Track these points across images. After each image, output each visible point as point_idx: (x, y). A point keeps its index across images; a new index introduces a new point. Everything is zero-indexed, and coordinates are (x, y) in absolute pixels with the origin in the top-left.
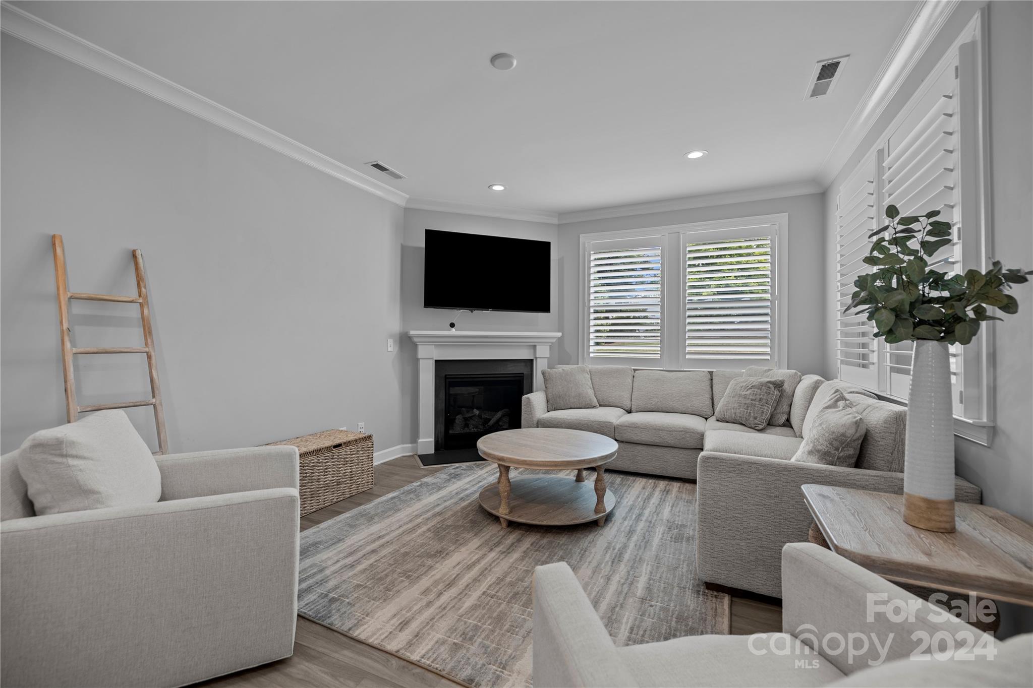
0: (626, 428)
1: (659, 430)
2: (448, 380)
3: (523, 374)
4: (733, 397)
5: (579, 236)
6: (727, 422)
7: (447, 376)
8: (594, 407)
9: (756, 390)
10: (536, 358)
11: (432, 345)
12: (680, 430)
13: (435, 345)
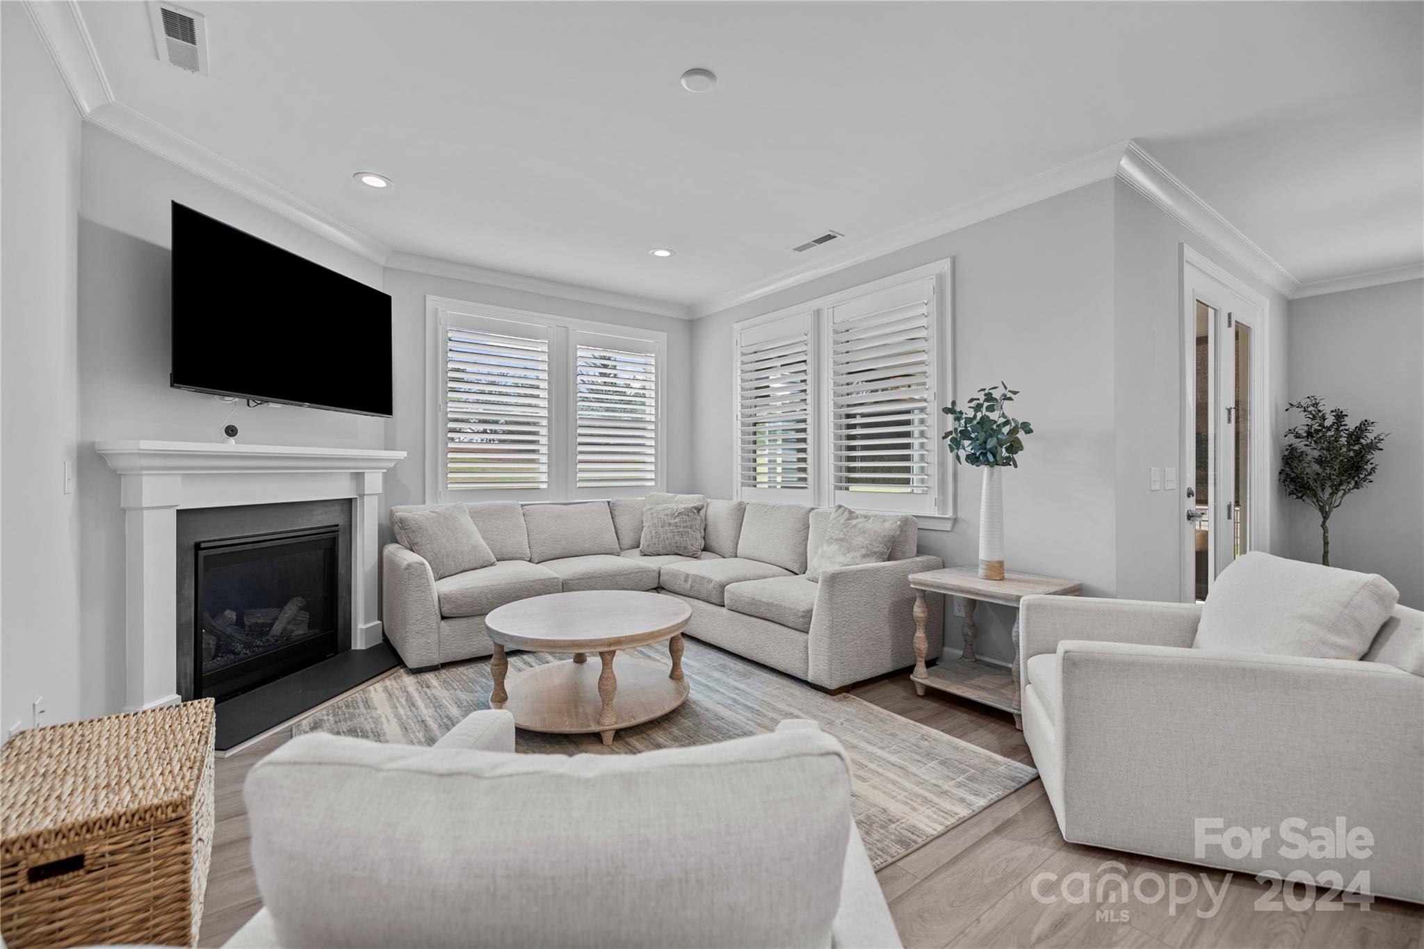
0: (577, 581)
1: (615, 575)
2: (201, 553)
3: (337, 525)
4: (662, 527)
5: (425, 298)
6: (659, 555)
7: (203, 545)
8: (492, 564)
9: (684, 517)
10: (362, 496)
11: (179, 474)
12: (637, 570)
13: (182, 474)
